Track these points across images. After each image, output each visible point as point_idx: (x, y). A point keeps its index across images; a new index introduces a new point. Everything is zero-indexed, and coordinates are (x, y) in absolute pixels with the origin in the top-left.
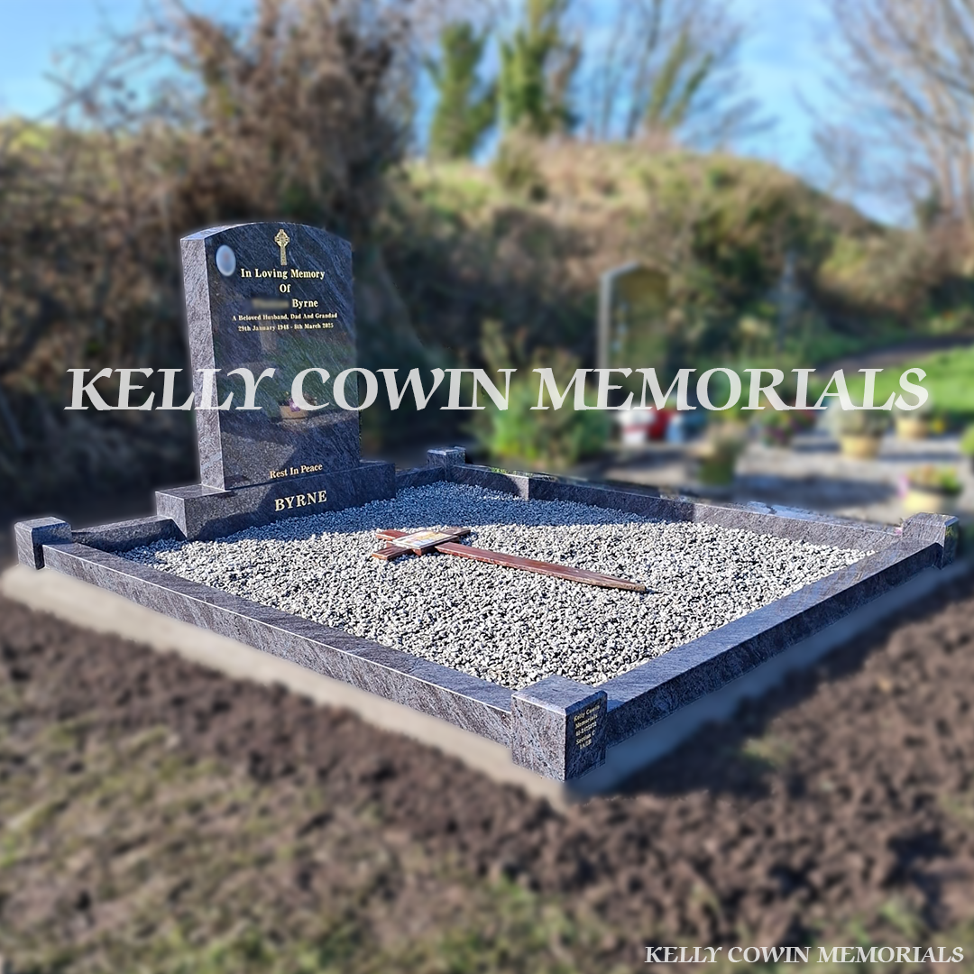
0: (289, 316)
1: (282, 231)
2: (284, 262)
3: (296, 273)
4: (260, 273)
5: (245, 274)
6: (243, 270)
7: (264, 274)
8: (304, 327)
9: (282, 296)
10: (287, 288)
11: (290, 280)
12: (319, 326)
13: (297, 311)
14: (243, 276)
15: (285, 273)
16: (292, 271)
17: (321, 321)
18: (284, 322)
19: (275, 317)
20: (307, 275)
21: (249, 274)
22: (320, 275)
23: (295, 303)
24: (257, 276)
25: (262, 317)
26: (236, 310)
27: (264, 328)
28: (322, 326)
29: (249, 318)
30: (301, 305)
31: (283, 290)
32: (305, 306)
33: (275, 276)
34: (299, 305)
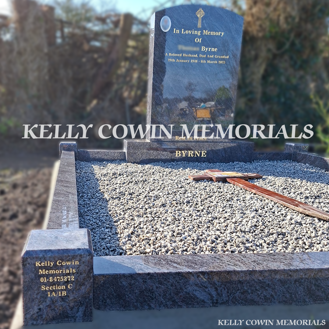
0: (198, 55)
1: (200, 9)
2: (199, 25)
3: (206, 32)
4: (184, 31)
5: (176, 31)
6: (175, 29)
7: (187, 32)
8: (207, 62)
9: (196, 45)
10: (200, 40)
11: (202, 36)
12: (216, 62)
13: (204, 53)
14: (174, 32)
15: (200, 32)
16: (204, 31)
17: (218, 59)
18: (195, 58)
19: (190, 55)
20: (213, 33)
21: (178, 32)
22: (221, 34)
23: (203, 48)
24: (183, 33)
25: (182, 55)
26: (168, 51)
27: (183, 61)
28: (218, 62)
29: (175, 55)
30: (207, 50)
31: (197, 41)
32: (209, 50)
33: (193, 33)
34: (206, 50)
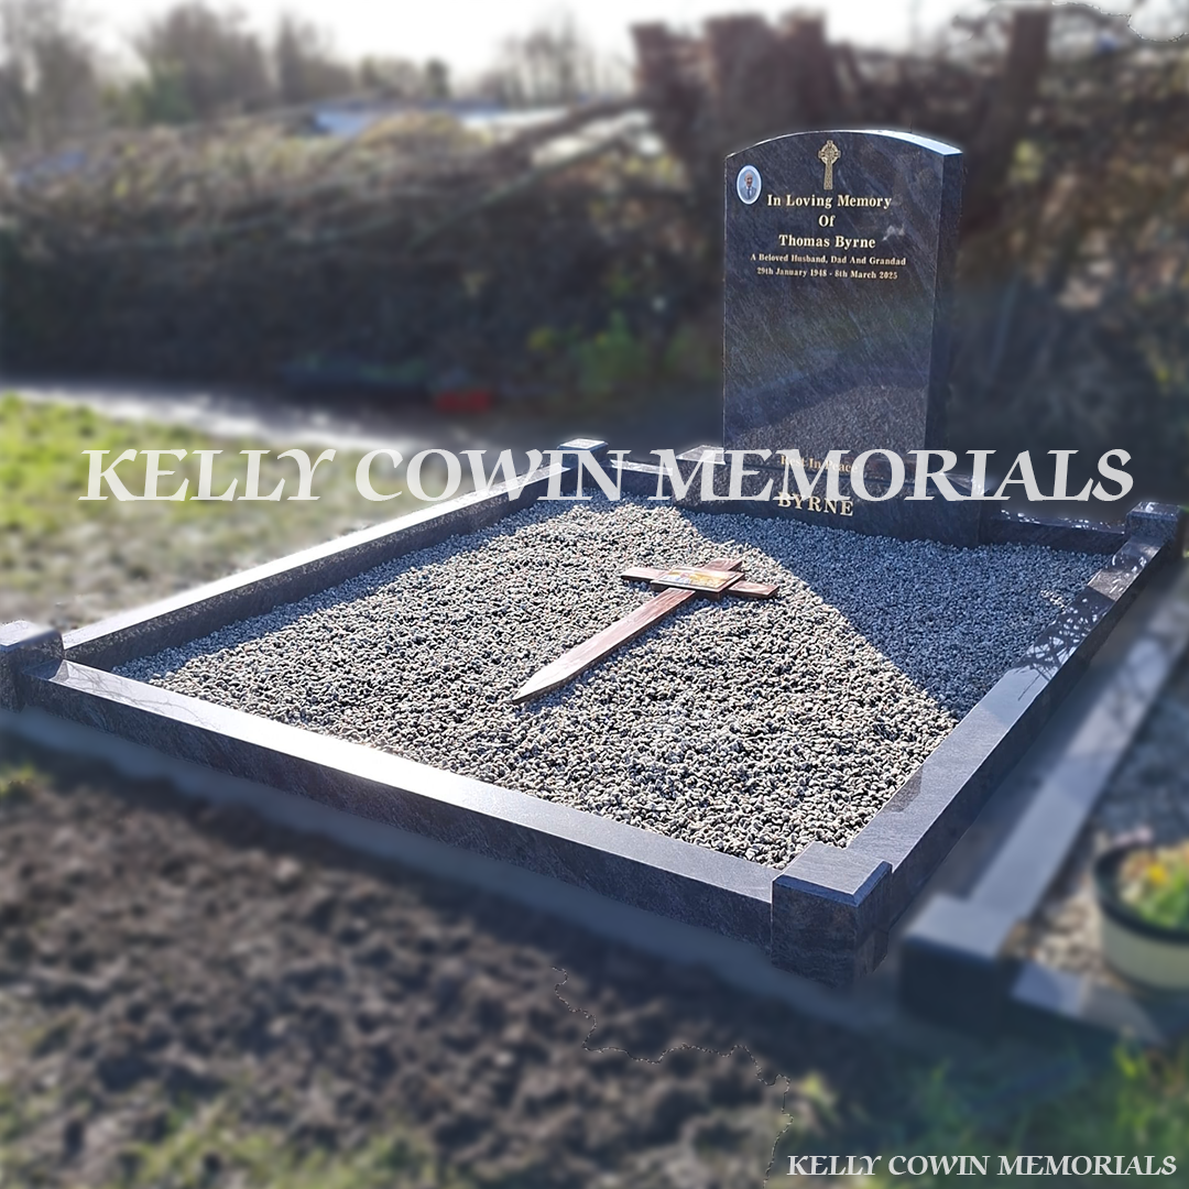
0: (828, 258)
1: (830, 143)
2: (828, 184)
3: (845, 201)
4: (793, 199)
5: (773, 201)
6: (770, 196)
7: (799, 202)
8: (849, 274)
9: (821, 233)
10: (830, 221)
11: (836, 210)
12: (874, 275)
13: (841, 252)
14: (770, 204)
15: (829, 200)
16: (841, 197)
17: (878, 268)
18: (820, 266)
19: (808, 259)
20: (862, 202)
21: (778, 201)
22: (883, 203)
23: (840, 241)
24: (788, 204)
25: (790, 258)
26: (757, 247)
27: (791, 273)
28: (878, 275)
29: (773, 258)
30: (848, 244)
31: (824, 223)
32: (855, 245)
33: (813, 204)
34: (845, 245)
